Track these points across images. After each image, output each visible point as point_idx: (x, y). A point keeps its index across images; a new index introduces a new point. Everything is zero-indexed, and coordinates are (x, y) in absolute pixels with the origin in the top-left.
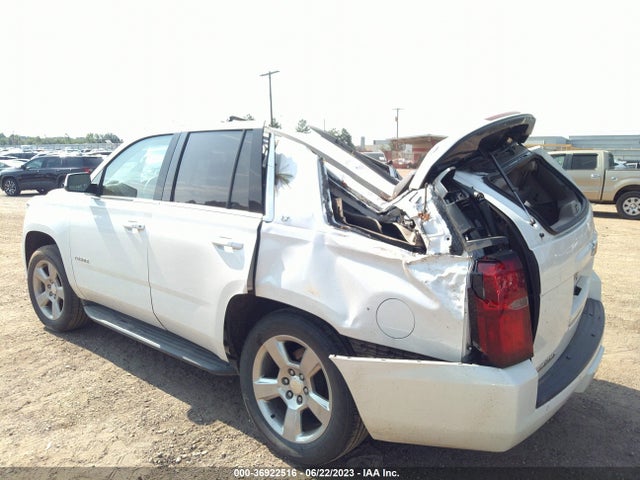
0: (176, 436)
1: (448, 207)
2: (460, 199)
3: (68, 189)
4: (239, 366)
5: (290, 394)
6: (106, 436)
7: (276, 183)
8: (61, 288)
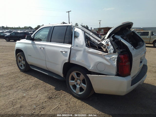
0: (52, 93)
1: (113, 43)
2: (116, 41)
3: (27, 39)
4: (66, 78)
5: (77, 84)
6: (37, 93)
7: (74, 38)
8: (24, 62)
